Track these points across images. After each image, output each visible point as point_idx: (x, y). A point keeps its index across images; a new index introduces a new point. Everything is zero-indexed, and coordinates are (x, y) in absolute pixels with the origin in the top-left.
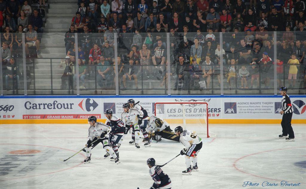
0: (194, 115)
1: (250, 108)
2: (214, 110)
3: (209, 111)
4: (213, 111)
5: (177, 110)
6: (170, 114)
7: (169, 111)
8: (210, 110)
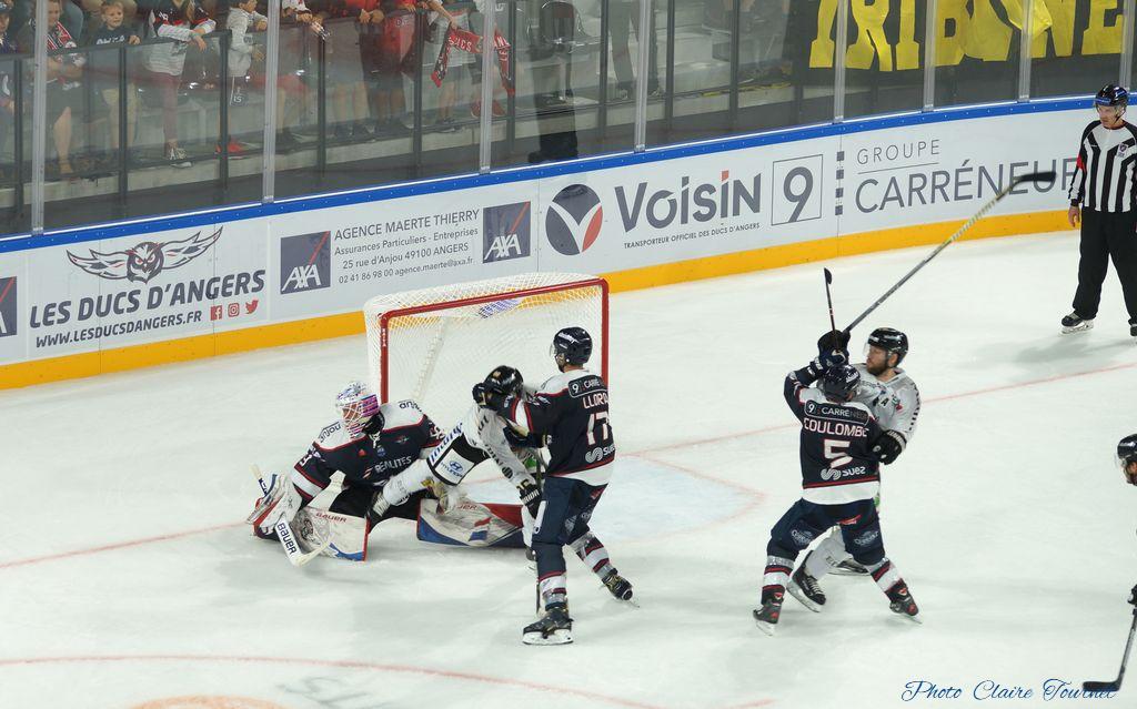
0: (148, 324)
1: (385, 252)
2: (234, 281)
3: (216, 290)
4: (233, 289)
5: (74, 310)
6: (43, 331)
7: (39, 318)
8: (219, 285)
